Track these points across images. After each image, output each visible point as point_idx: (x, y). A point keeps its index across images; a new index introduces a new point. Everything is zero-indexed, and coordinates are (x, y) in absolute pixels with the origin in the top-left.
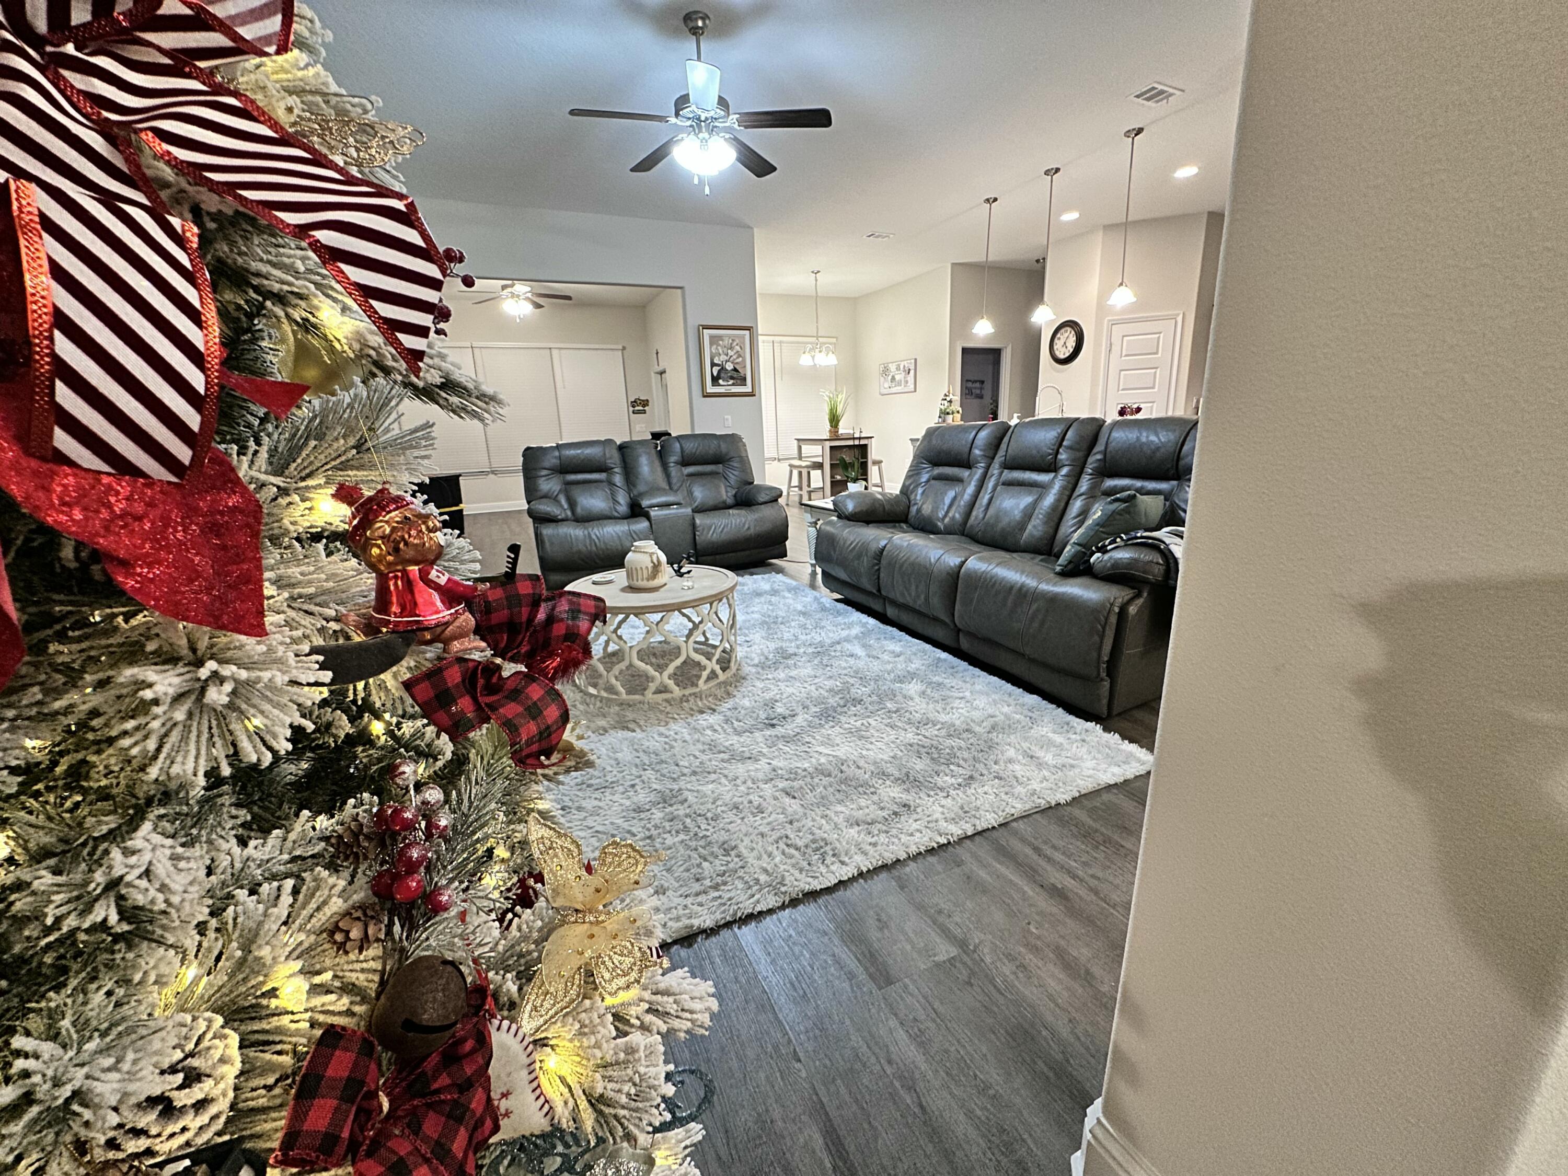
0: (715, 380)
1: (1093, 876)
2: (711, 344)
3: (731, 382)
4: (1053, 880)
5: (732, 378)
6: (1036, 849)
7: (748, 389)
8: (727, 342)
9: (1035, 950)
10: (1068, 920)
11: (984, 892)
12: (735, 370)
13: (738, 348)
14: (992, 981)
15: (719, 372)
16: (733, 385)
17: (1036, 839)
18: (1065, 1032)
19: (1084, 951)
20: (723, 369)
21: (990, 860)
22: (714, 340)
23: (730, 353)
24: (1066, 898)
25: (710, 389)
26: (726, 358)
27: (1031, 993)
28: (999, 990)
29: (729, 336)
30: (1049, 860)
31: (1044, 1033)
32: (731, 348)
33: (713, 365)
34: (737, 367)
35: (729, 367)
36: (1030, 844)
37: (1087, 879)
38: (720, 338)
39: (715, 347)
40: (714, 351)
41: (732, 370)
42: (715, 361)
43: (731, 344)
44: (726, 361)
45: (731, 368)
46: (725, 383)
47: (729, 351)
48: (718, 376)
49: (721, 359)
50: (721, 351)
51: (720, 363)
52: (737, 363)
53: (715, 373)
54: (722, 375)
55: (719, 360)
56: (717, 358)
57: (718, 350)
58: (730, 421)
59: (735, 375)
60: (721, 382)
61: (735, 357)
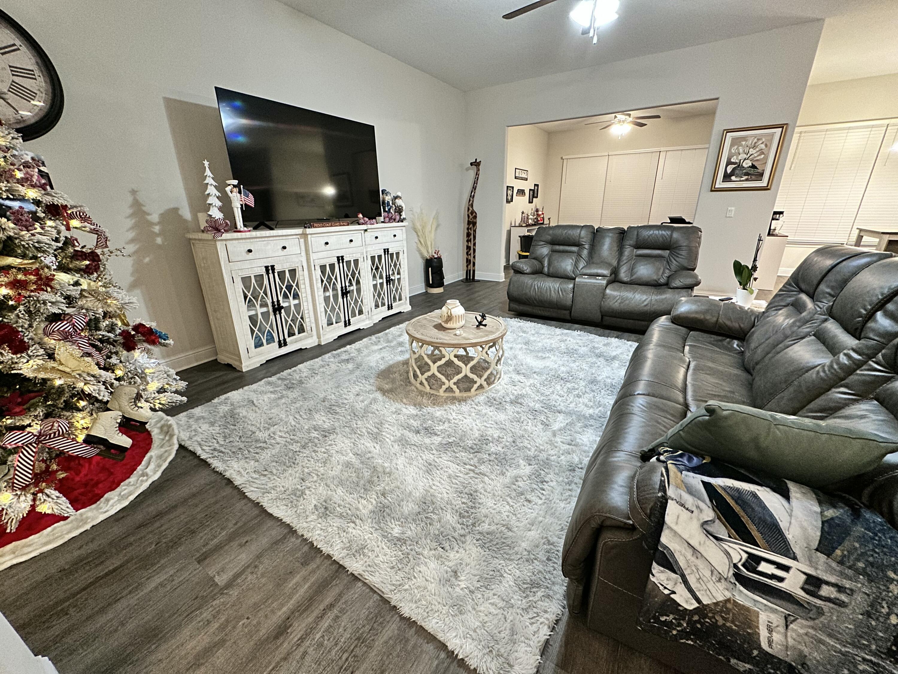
0: (727, 177)
1: (305, 653)
2: (732, 145)
3: (745, 178)
4: (296, 624)
5: (747, 174)
6: (331, 606)
7: (764, 183)
8: (751, 142)
9: (222, 628)
10: (252, 643)
11: (278, 585)
12: (753, 167)
13: (763, 146)
14: (197, 609)
15: (734, 169)
16: (747, 180)
17: (346, 602)
18: (153, 658)
19: (222, 659)
20: (739, 166)
21: (313, 580)
22: (735, 142)
23: (752, 151)
24: (276, 637)
25: (719, 184)
26: (745, 156)
27: (186, 632)
28: (188, 615)
29: (755, 136)
30: (321, 617)
31: (153, 647)
32: (754, 147)
33: (729, 163)
34: (755, 164)
35: (747, 164)
36: (337, 600)
37: (302, 649)
38: (744, 138)
39: (736, 147)
40: (733, 151)
41: (750, 167)
42: (732, 160)
43: (755, 143)
44: (745, 159)
45: (748, 165)
46: (738, 179)
47: (751, 149)
48: (732, 173)
49: (740, 158)
50: (741, 151)
51: (737, 161)
52: (757, 160)
53: (729, 171)
54: (737, 172)
55: (737, 159)
56: (735, 157)
57: (739, 150)
58: (733, 212)
59: (752, 171)
60: (733, 178)
61: (756, 155)
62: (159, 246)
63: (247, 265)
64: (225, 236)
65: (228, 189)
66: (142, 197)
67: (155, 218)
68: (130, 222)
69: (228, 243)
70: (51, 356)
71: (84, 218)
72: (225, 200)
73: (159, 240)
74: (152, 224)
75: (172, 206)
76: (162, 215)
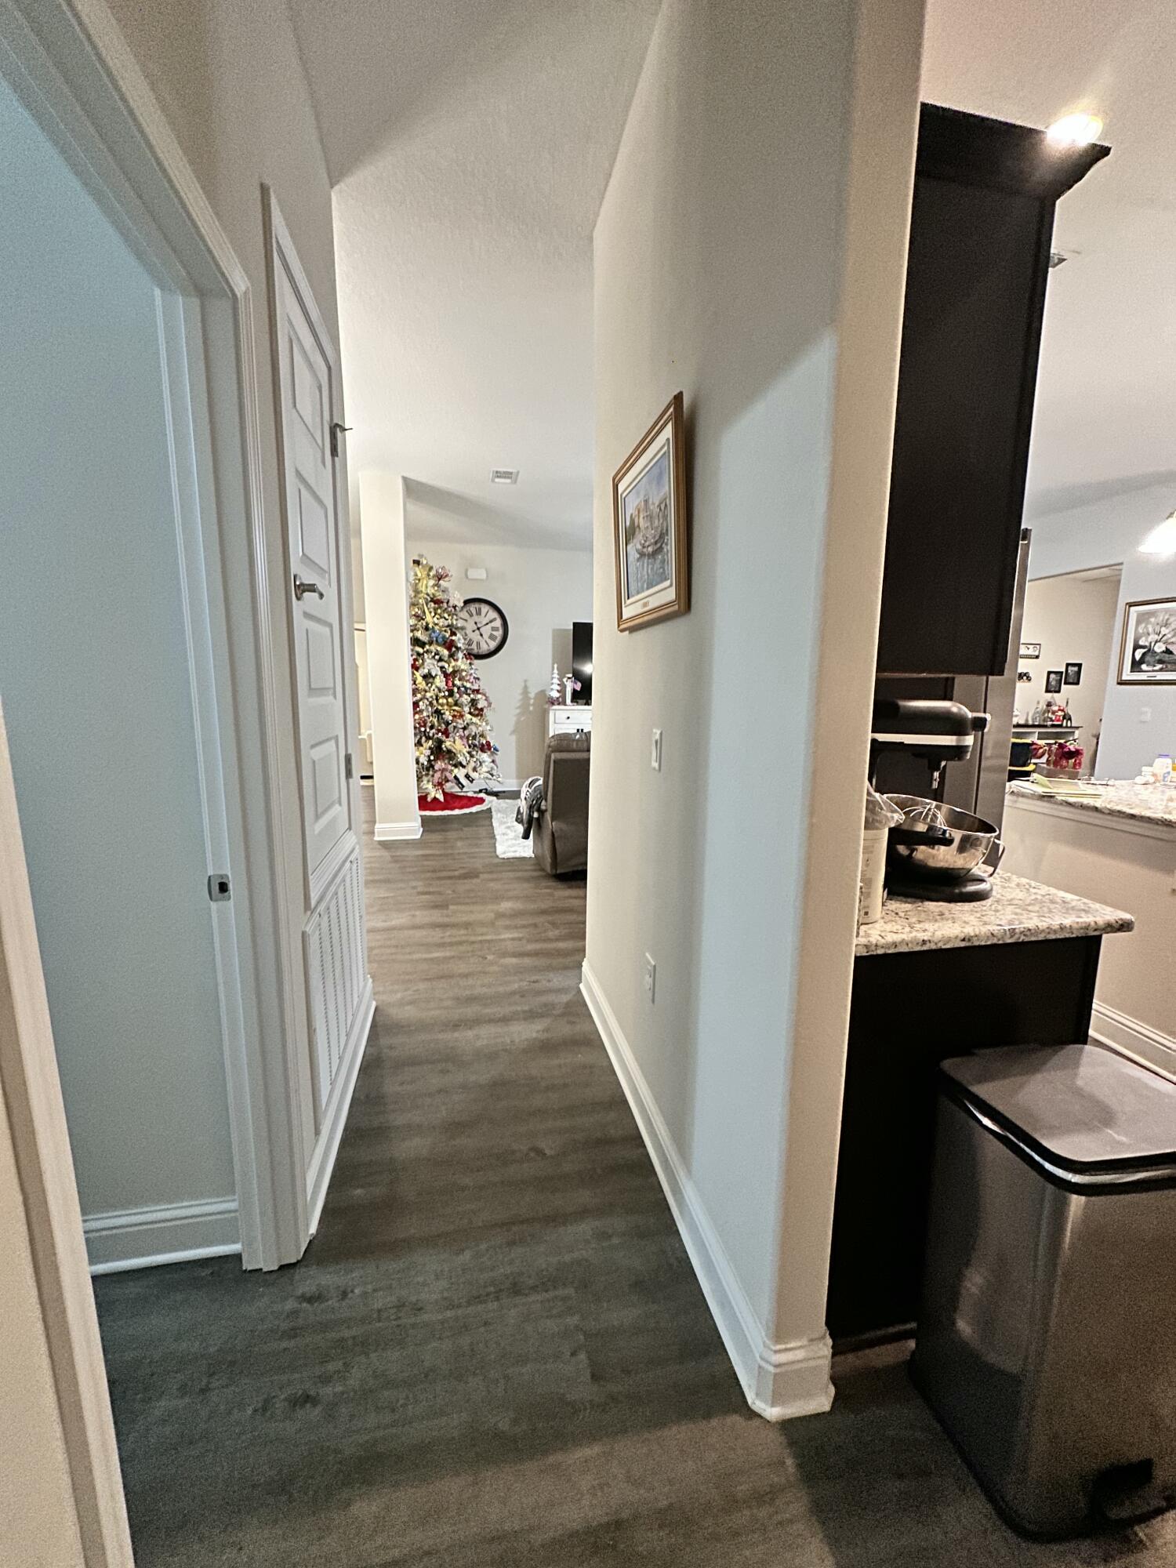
0: (1136, 665)
2: (1138, 623)
3: (1159, 666)
5: (1160, 662)
8: (1161, 618)
12: (1168, 652)
13: (1174, 624)
15: (1144, 654)
16: (1161, 670)
20: (1149, 651)
22: (1142, 619)
23: (1164, 631)
25: (1127, 675)
26: (1157, 637)
29: (1165, 611)
32: (1166, 625)
33: (1136, 647)
34: (1170, 647)
35: (1159, 648)
38: (1152, 614)
39: (1143, 625)
40: (1141, 631)
41: (1163, 652)
42: (1141, 643)
43: (1168, 619)
44: (1156, 642)
45: (1161, 650)
46: (1150, 668)
47: (1163, 629)
48: (1142, 661)
49: (1150, 639)
50: (1151, 630)
51: (1147, 644)
52: (1173, 643)
53: (1138, 657)
54: (1148, 658)
55: (1146, 640)
56: (1144, 638)
57: (1147, 629)
58: (1149, 715)
59: (1167, 657)
60: (1144, 667)
61: (1169, 636)
62: (530, 712)
63: (565, 726)
64: (555, 707)
65: (565, 680)
66: (528, 684)
67: (532, 695)
68: (520, 697)
69: (557, 712)
70: (454, 742)
71: (484, 695)
72: (563, 686)
73: (531, 708)
74: (530, 699)
75: (540, 690)
76: (537, 694)
